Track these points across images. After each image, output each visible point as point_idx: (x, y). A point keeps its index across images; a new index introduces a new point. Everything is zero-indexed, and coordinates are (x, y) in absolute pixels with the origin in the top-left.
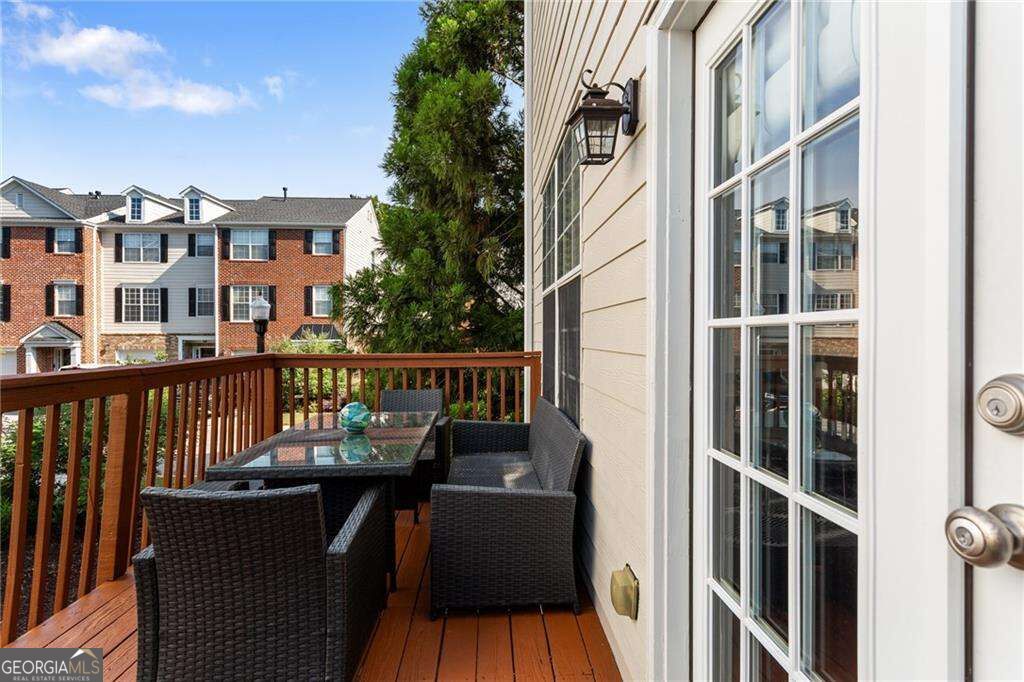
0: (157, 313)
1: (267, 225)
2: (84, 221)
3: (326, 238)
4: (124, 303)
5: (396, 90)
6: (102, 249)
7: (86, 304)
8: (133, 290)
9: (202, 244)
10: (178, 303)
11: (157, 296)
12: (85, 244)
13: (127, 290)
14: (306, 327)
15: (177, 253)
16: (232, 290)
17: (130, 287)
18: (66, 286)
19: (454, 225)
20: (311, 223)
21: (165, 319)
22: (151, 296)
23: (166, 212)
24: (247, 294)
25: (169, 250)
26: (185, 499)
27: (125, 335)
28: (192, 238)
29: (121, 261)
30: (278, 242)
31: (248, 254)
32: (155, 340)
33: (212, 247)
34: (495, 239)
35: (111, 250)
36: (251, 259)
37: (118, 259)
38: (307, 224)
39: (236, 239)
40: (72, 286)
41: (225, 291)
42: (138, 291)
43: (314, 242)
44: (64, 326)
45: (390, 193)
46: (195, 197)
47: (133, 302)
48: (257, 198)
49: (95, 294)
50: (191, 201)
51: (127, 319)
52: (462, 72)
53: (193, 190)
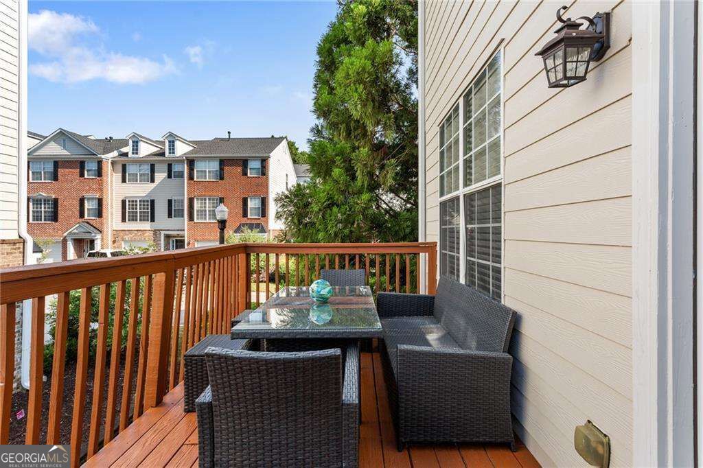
0: (148, 216)
1: (217, 157)
2: (103, 156)
3: (256, 164)
4: (127, 210)
5: (318, 58)
6: (114, 174)
7: (104, 210)
8: (133, 201)
9: (176, 170)
10: (161, 210)
11: (148, 205)
12: (104, 171)
13: (129, 201)
14: (244, 225)
15: (160, 176)
16: (195, 200)
17: (131, 199)
18: (92, 199)
19: (364, 151)
20: (247, 155)
21: (153, 220)
22: (144, 205)
23: (154, 150)
24: (205, 203)
25: (156, 174)
26: (240, 358)
27: (128, 231)
28: (170, 166)
29: (125, 182)
30: (226, 168)
31: (206, 176)
32: (147, 234)
33: (183, 172)
34: (393, 161)
35: (120, 175)
36: (207, 180)
37: (124, 181)
38: (244, 155)
39: (199, 166)
40: (95, 199)
41: (191, 201)
42: (136, 201)
43: (249, 167)
44: (90, 224)
45: (312, 131)
46: (172, 139)
47: (133, 209)
48: (210, 139)
49: (110, 204)
50: (169, 142)
51: (129, 220)
52: (370, 42)
53: (171, 135)
